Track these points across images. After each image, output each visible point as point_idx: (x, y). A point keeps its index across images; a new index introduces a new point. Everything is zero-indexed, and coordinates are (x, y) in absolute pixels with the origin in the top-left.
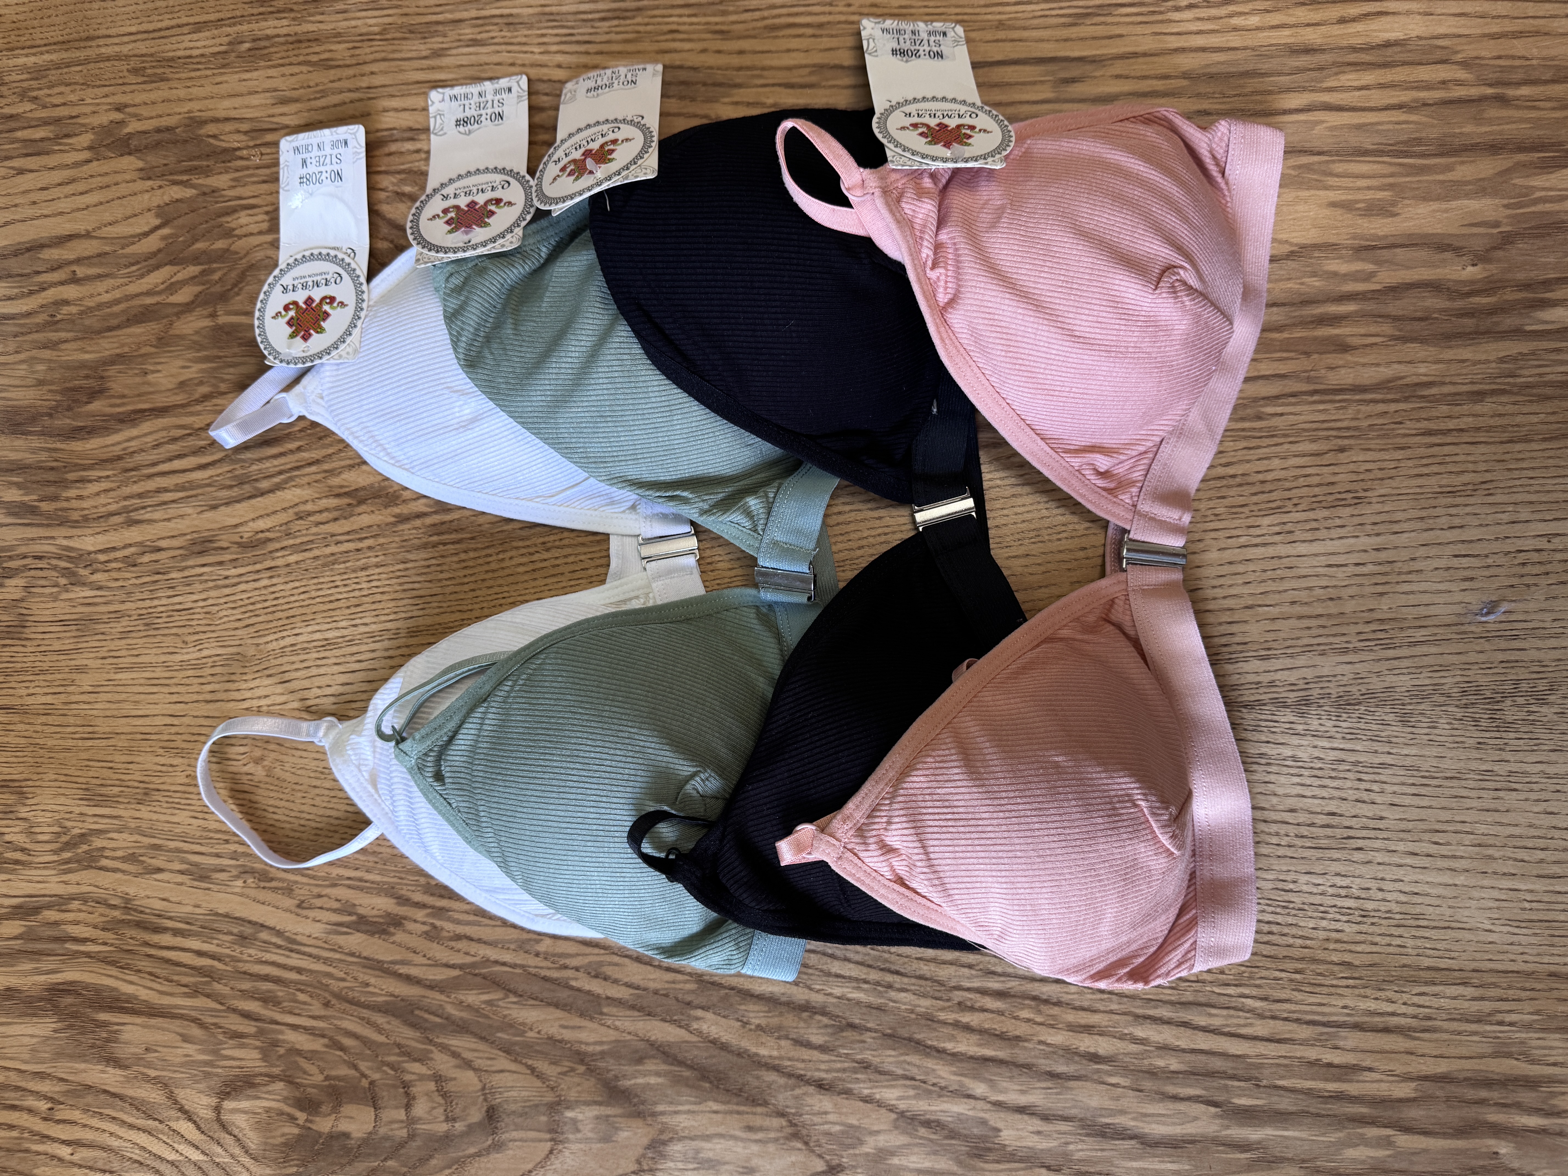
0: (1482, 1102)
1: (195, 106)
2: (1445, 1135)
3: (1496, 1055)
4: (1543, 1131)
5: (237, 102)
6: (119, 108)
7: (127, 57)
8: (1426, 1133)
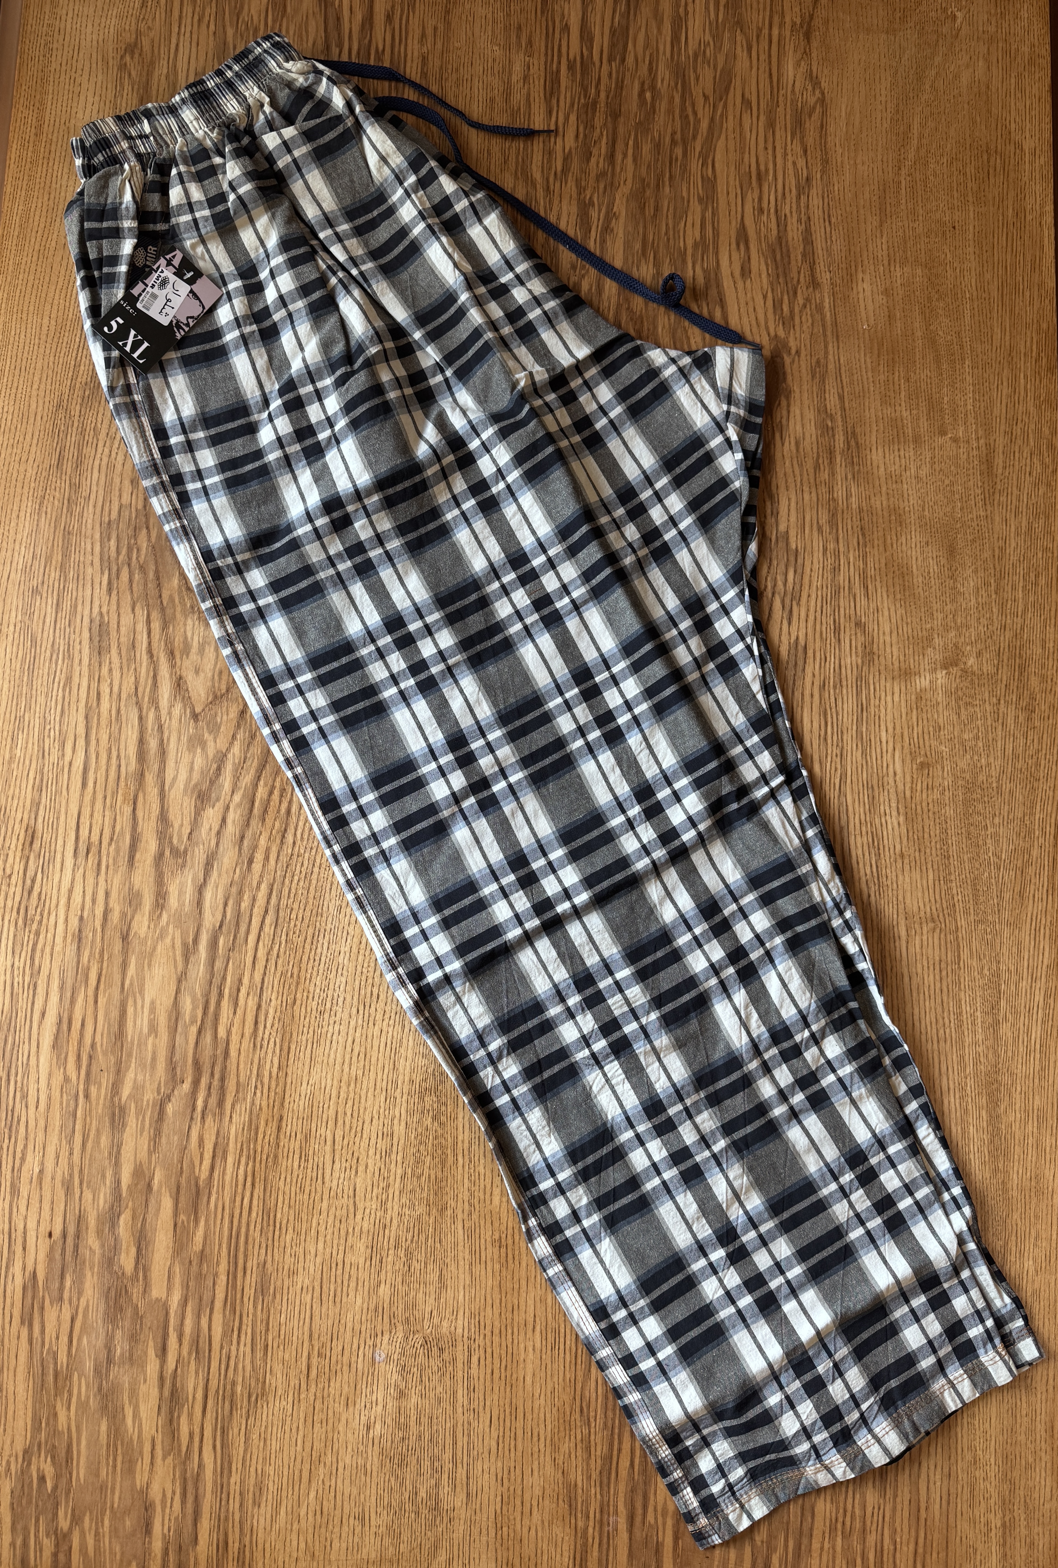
0: (212, 1074)
1: (797, 395)
2: (195, 1053)
3: (238, 1083)
4: (194, 1109)
5: (798, 418)
6: (798, 352)
7: (826, 358)
8: (197, 1043)
